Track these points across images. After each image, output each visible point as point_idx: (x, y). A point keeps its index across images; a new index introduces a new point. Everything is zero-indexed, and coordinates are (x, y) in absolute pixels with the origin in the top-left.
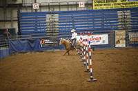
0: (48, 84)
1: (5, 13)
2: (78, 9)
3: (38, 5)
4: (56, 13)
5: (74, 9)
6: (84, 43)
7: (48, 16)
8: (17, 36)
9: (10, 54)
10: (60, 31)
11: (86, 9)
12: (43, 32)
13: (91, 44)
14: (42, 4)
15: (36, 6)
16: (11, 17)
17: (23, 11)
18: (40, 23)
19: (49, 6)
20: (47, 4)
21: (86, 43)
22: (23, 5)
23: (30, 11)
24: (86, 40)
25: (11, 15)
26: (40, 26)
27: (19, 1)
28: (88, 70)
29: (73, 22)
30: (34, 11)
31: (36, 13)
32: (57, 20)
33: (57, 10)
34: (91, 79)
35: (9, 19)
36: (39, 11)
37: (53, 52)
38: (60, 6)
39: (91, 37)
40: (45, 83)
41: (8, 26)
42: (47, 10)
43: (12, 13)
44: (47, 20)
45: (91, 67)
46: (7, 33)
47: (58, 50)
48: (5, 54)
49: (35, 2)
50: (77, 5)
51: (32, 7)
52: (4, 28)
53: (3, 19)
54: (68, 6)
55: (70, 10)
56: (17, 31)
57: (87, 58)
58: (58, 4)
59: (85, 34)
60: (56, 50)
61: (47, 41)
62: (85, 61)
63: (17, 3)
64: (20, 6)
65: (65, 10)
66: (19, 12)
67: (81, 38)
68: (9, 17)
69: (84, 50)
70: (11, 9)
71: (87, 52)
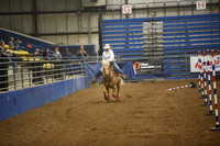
0: (146, 134)
1: (79, 21)
2: (195, 13)
3: (131, 7)
4: (159, 20)
5: (189, 13)
6: (205, 67)
7: (146, 25)
8: (98, 57)
9: (87, 86)
10: (165, 49)
11: (208, 13)
12: (138, 51)
13: (216, 69)
14: (137, 6)
15: (127, 10)
16: (89, 27)
17: (107, 17)
18: (133, 37)
19: (148, 9)
20: (145, 6)
21: (209, 69)
22: (108, 8)
23: (117, 17)
24: (208, 63)
25: (89, 25)
27: (101, 1)
28: (212, 113)
29: (187, 34)
30: (124, 17)
31: (127, 21)
32: (161, 31)
33: (160, 15)
34: (217, 126)
35: (86, 31)
36: (131, 17)
37: (153, 82)
38: (165, 9)
39: (216, 57)
40: (142, 132)
41: (83, 42)
42: (145, 16)
43: (89, 21)
44: (145, 32)
45: (216, 107)
47: (162, 79)
49: (126, 3)
50: (193, 7)
51: (120, 10)
52: (77, 44)
53: (76, 31)
54: (178, 8)
55: (182, 14)
56: (97, 49)
57: (209, 92)
58: (162, 5)
59: (207, 53)
60: (158, 80)
61: (144, 65)
62: (206, 97)
63: (99, 4)
64: (103, 9)
65: (174, 14)
66: (100, 19)
67: (200, 61)
68: (85, 27)
69: (205, 80)
70: (87, 14)
71: (209, 83)
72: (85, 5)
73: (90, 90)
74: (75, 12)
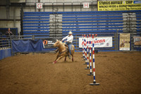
1: (8, 12)
2: (83, 10)
3: (42, 4)
4: (60, 13)
5: (78, 10)
6: (88, 45)
7: (52, 16)
8: (20, 36)
9: (12, 55)
10: (63, 32)
11: (90, 10)
12: (46, 33)
13: (95, 46)
14: (46, 4)
15: (39, 6)
16: (14, 17)
17: (26, 10)
18: (43, 24)
19: (53, 6)
20: (51, 4)
21: (90, 46)
22: (27, 4)
23: (33, 11)
24: (90, 42)
25: (14, 15)
26: (43, 26)
28: (91, 74)
29: (77, 23)
30: (37, 11)
31: (39, 13)
32: (61, 21)
33: (61, 10)
34: (94, 82)
35: (12, 18)
36: (42, 11)
38: (64, 6)
39: (95, 39)
41: (10, 26)
42: (51, 10)
43: (14, 12)
44: (51, 21)
45: (94, 70)
46: (9, 32)
48: (7, 54)
49: (39, 2)
50: (81, 6)
51: (35, 6)
52: (6, 27)
53: (6, 18)
54: (72, 6)
55: (74, 10)
56: (19, 31)
57: (90, 61)
58: (62, 4)
59: (89, 36)
61: (50, 42)
62: (88, 63)
63: (21, 2)
64: (24, 5)
65: (69, 10)
66: (22, 11)
67: (85, 41)
68: (11, 16)
69: (88, 53)
70: (13, 7)
71: (90, 55)
72: (12, 2)
73: (14, 57)
74: (5, 6)
